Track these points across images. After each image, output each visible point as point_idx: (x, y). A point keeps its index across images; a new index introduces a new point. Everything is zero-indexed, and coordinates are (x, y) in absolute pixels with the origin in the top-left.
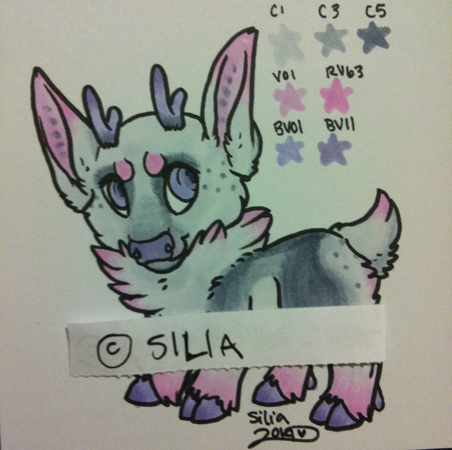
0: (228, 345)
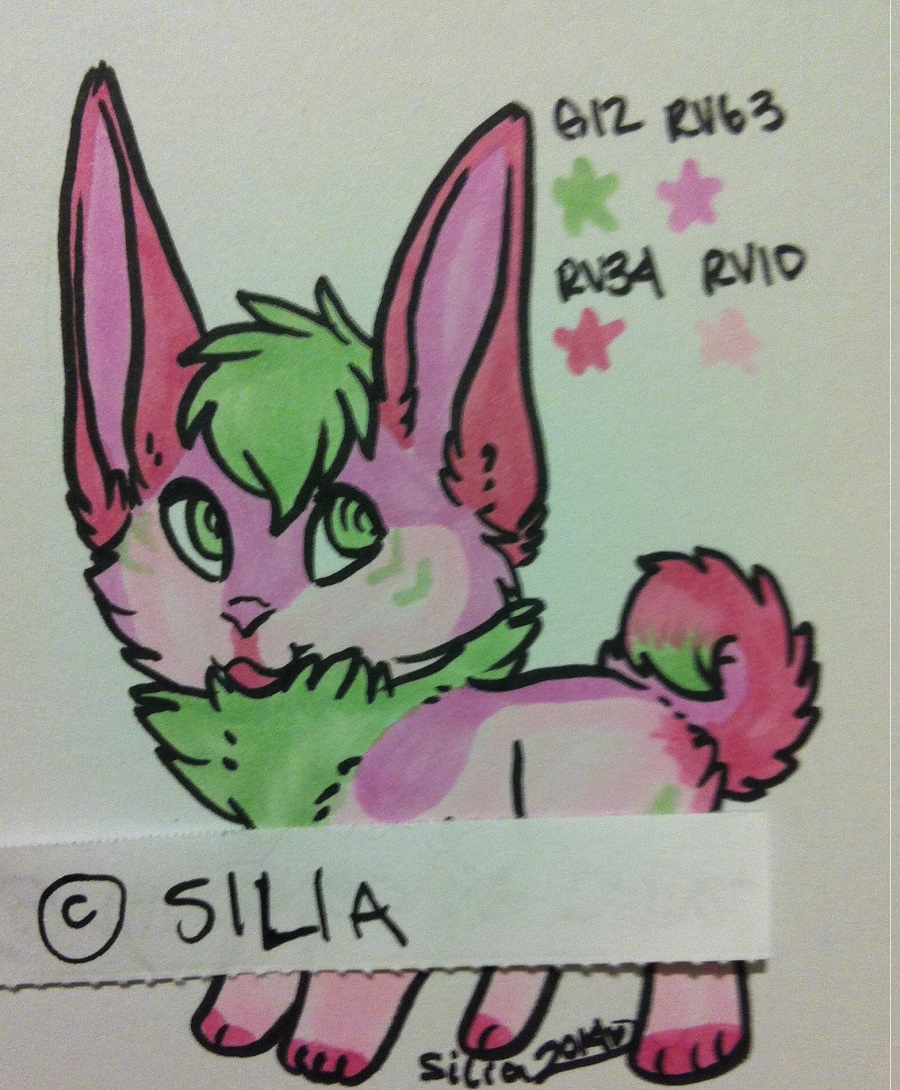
0: (368, 910)
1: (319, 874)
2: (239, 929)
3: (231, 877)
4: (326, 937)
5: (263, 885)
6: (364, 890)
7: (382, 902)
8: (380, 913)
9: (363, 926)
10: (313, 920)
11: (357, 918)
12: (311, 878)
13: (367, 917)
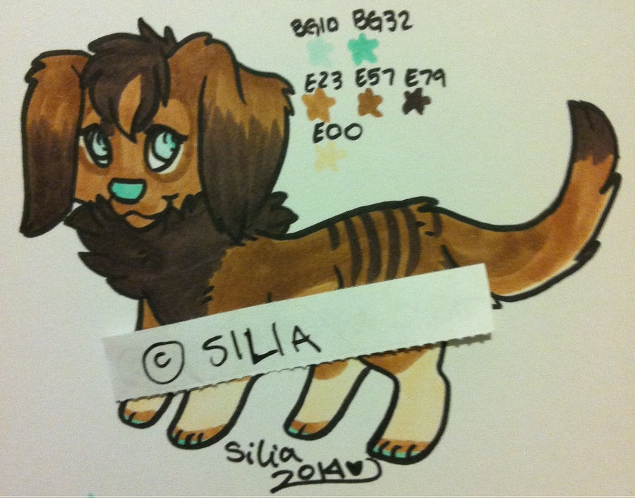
0: (301, 338)
1: (274, 325)
2: (240, 356)
3: (232, 333)
4: (282, 354)
5: (248, 334)
6: (297, 329)
7: (306, 334)
8: (306, 339)
9: (299, 346)
10: (275, 347)
11: (296, 343)
12: (271, 327)
13: (300, 342)
